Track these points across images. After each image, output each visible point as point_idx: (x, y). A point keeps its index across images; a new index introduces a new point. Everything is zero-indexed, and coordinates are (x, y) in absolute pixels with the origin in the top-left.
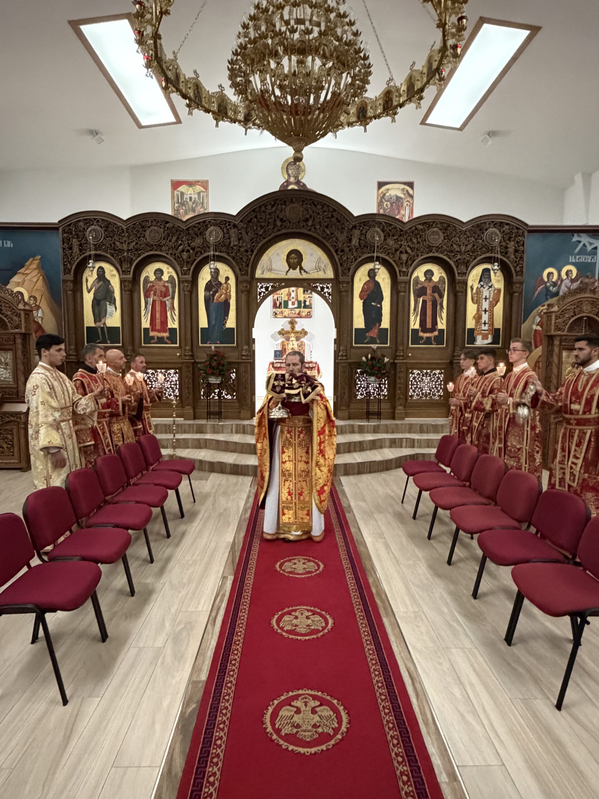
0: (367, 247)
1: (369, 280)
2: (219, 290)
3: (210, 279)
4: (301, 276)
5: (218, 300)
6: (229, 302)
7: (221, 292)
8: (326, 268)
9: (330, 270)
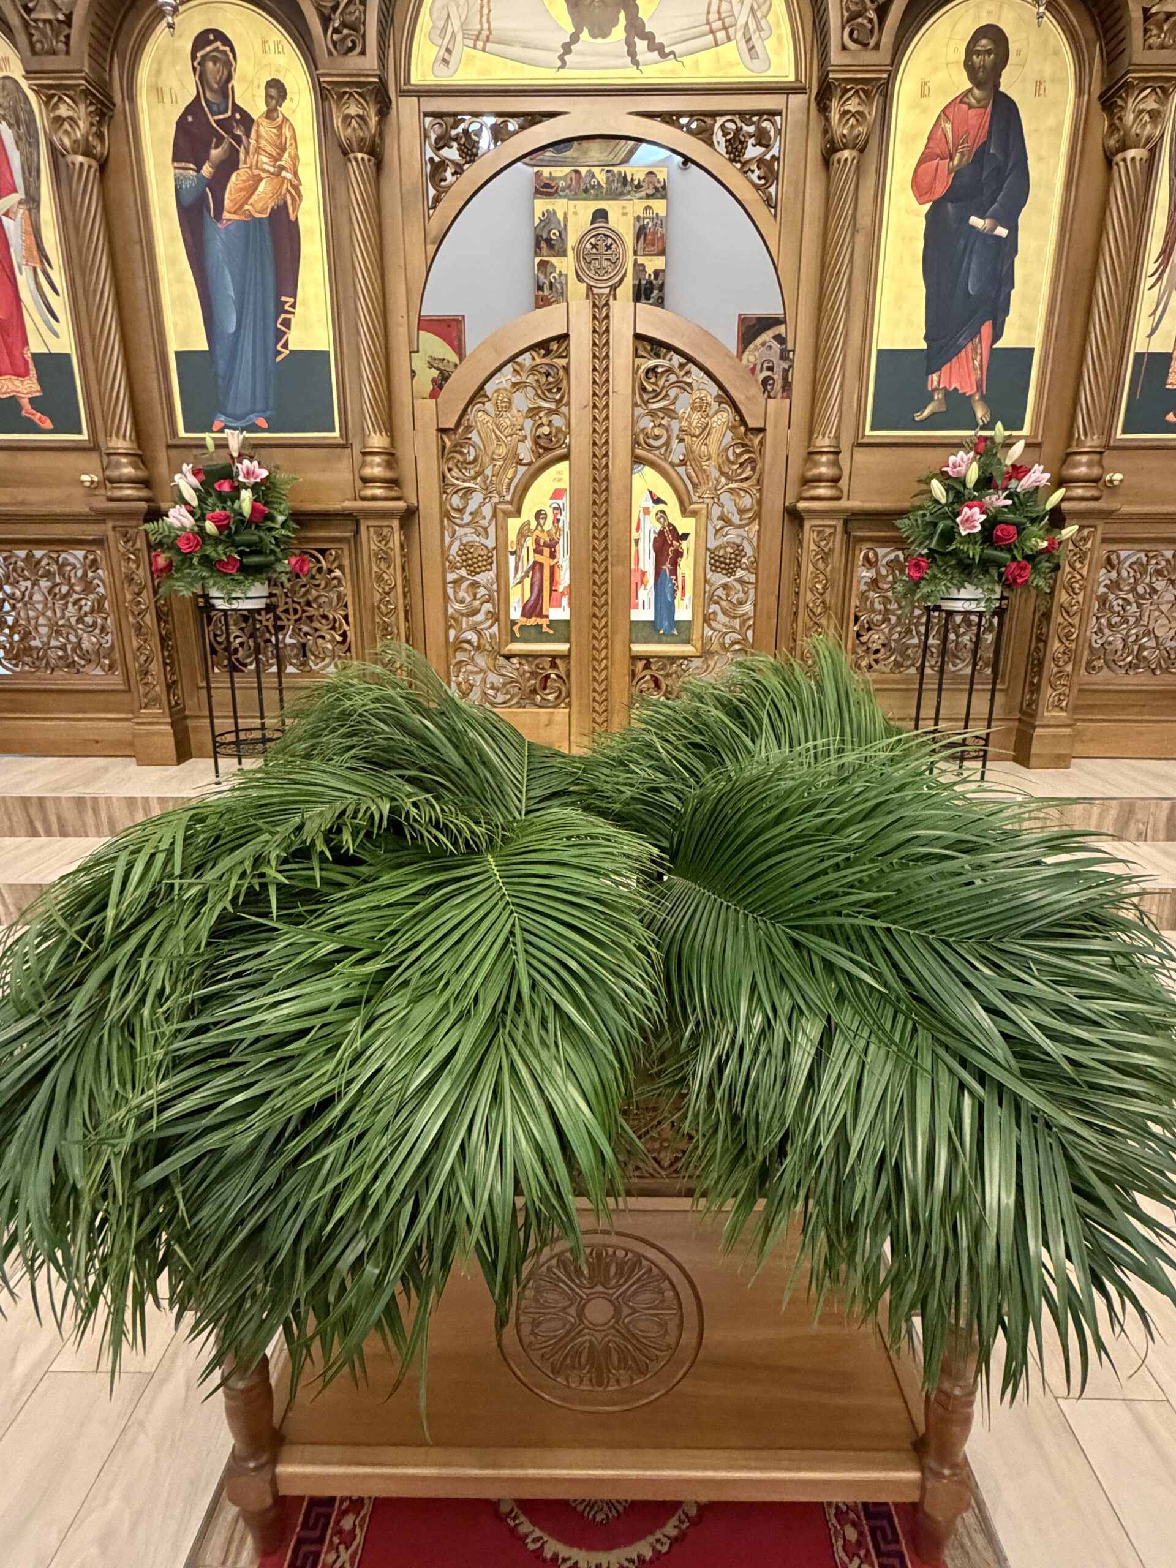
1: (970, 90)
2: (242, 156)
3: (195, 93)
4: (632, 71)
5: (242, 206)
6: (292, 218)
7: (250, 168)
8: (758, 22)
9: (780, 38)
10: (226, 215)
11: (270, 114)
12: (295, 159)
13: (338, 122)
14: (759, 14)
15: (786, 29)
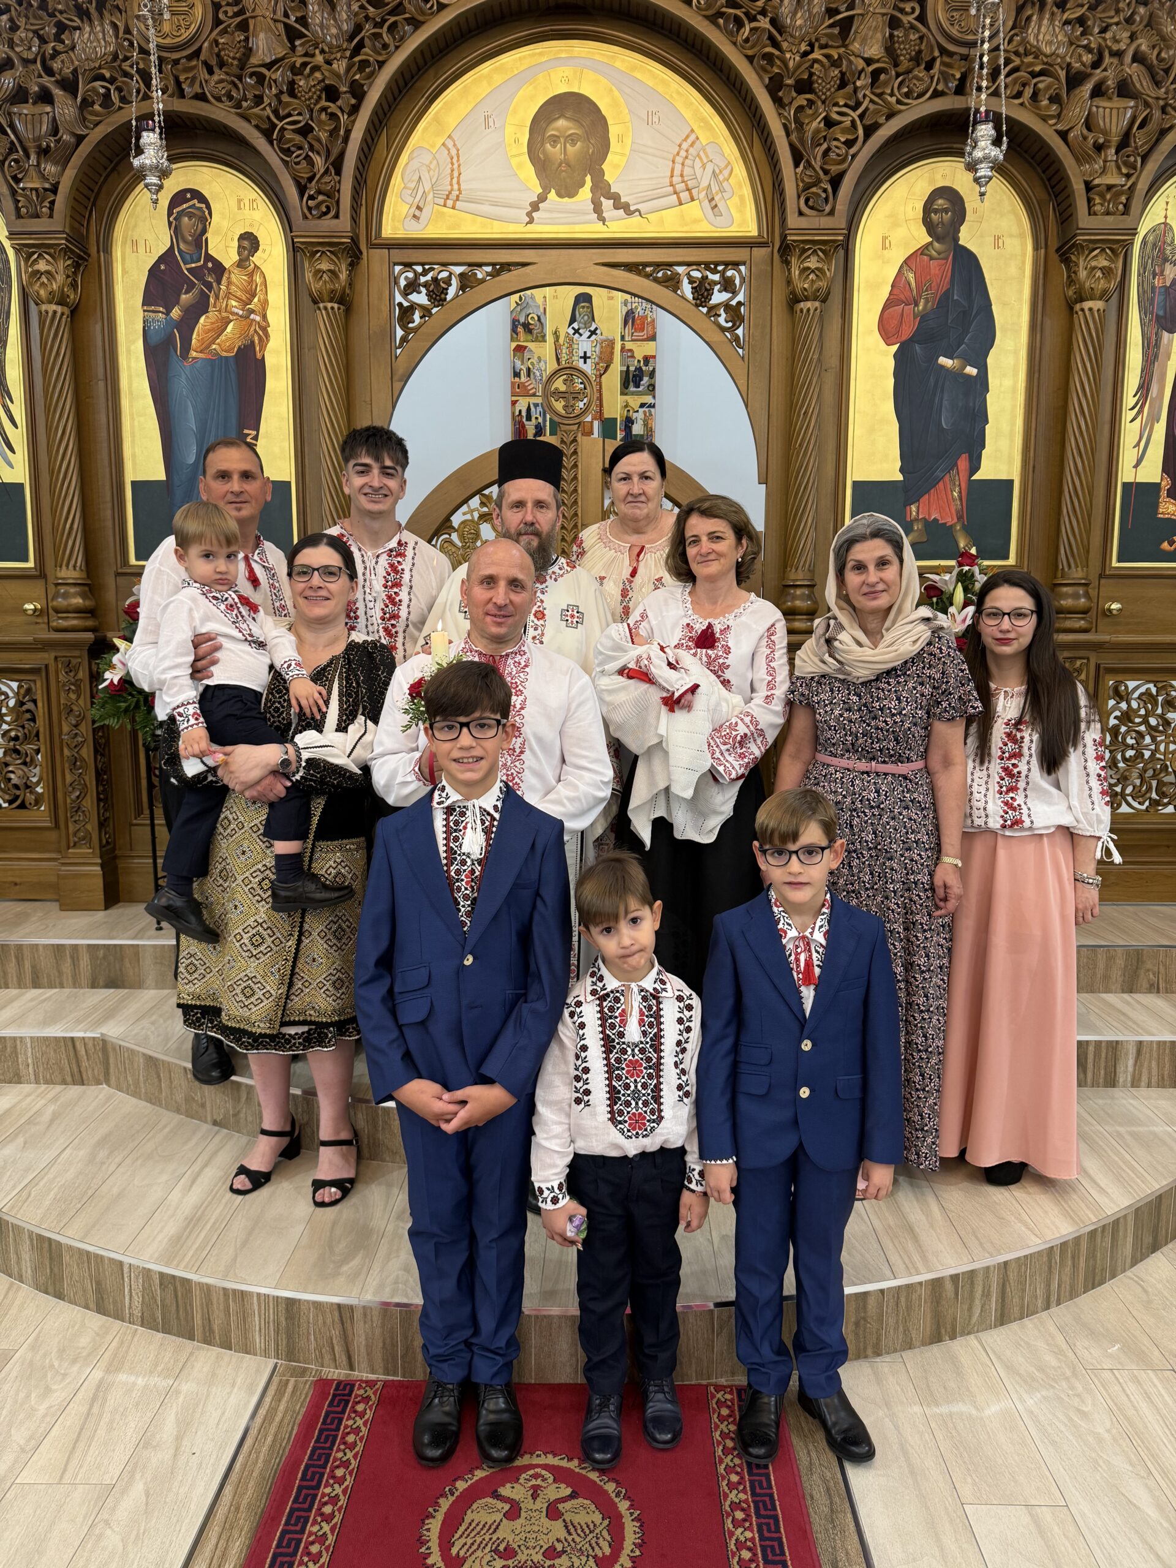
0: (929, 66)
1: (931, 244)
2: (212, 300)
3: (169, 245)
4: (599, 226)
5: (209, 345)
6: (259, 356)
7: (219, 311)
8: (720, 184)
9: (742, 198)
10: (194, 354)
11: (242, 264)
12: (265, 303)
13: (309, 276)
14: (721, 177)
15: (747, 191)
